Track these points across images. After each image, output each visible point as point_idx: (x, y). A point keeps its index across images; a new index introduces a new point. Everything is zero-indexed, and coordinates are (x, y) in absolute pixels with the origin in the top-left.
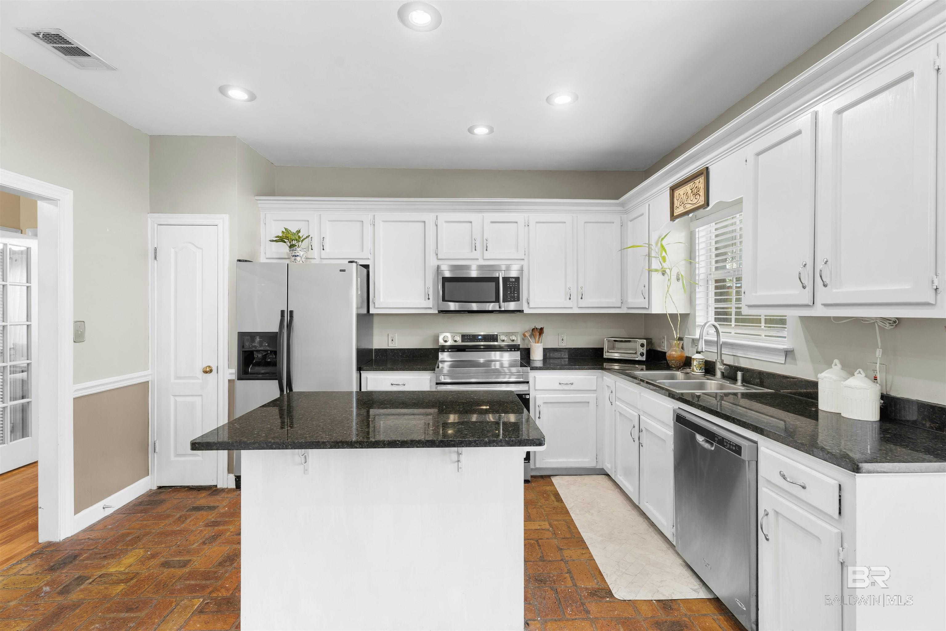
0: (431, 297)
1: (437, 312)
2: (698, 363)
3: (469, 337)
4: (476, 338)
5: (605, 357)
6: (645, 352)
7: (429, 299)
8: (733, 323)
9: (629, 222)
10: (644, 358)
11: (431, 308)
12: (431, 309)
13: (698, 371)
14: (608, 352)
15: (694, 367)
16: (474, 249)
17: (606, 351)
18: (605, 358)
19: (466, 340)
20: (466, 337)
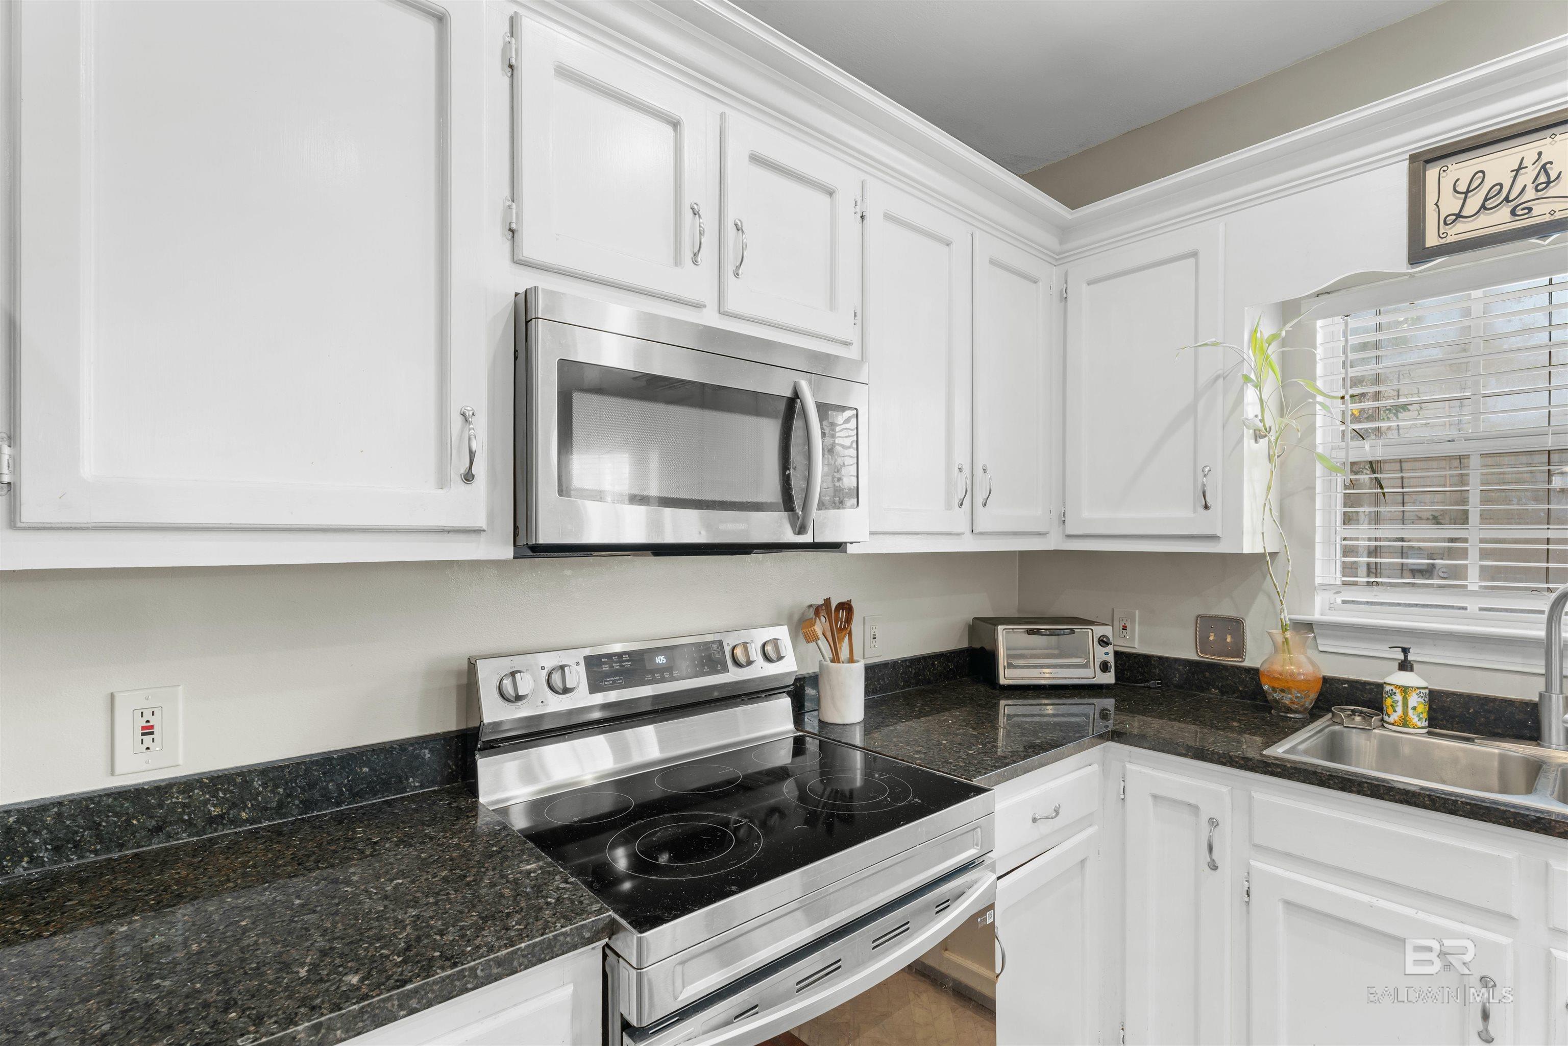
0: (480, 468)
1: (508, 553)
2: (1422, 700)
3: (616, 666)
4: (649, 666)
5: (1003, 681)
6: (1111, 659)
7: (468, 477)
8: (1473, 582)
9: (1085, 285)
10: (1109, 678)
11: (478, 531)
12: (474, 537)
13: (1419, 724)
14: (1010, 666)
15: (1410, 712)
16: (687, 255)
17: (1006, 664)
18: (1004, 686)
19: (609, 681)
20: (606, 668)
